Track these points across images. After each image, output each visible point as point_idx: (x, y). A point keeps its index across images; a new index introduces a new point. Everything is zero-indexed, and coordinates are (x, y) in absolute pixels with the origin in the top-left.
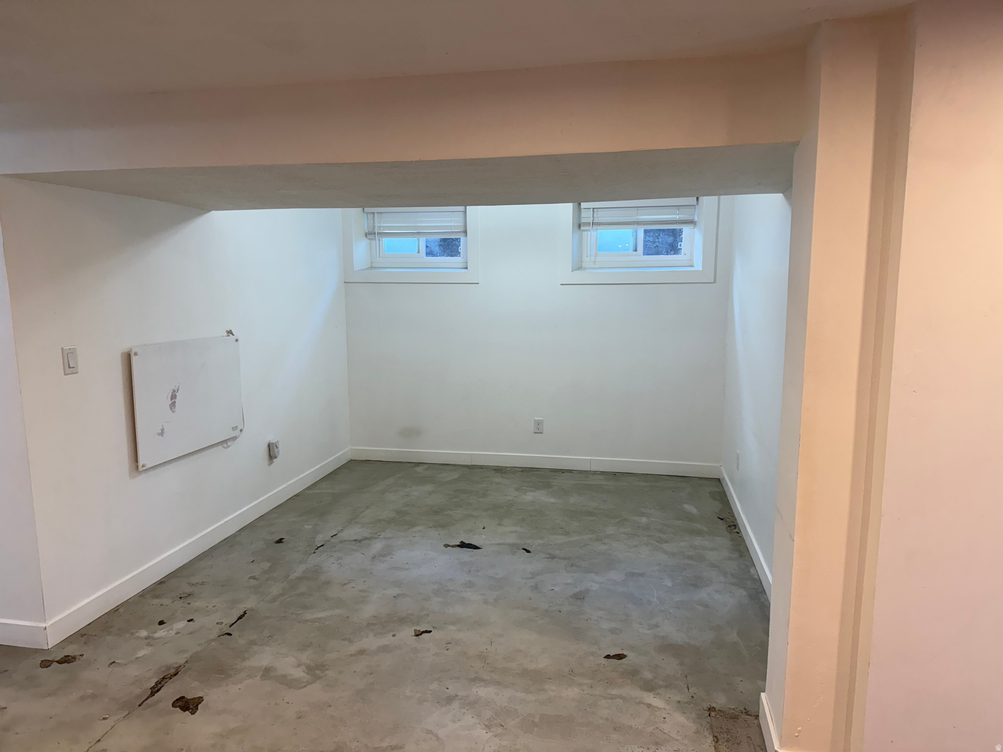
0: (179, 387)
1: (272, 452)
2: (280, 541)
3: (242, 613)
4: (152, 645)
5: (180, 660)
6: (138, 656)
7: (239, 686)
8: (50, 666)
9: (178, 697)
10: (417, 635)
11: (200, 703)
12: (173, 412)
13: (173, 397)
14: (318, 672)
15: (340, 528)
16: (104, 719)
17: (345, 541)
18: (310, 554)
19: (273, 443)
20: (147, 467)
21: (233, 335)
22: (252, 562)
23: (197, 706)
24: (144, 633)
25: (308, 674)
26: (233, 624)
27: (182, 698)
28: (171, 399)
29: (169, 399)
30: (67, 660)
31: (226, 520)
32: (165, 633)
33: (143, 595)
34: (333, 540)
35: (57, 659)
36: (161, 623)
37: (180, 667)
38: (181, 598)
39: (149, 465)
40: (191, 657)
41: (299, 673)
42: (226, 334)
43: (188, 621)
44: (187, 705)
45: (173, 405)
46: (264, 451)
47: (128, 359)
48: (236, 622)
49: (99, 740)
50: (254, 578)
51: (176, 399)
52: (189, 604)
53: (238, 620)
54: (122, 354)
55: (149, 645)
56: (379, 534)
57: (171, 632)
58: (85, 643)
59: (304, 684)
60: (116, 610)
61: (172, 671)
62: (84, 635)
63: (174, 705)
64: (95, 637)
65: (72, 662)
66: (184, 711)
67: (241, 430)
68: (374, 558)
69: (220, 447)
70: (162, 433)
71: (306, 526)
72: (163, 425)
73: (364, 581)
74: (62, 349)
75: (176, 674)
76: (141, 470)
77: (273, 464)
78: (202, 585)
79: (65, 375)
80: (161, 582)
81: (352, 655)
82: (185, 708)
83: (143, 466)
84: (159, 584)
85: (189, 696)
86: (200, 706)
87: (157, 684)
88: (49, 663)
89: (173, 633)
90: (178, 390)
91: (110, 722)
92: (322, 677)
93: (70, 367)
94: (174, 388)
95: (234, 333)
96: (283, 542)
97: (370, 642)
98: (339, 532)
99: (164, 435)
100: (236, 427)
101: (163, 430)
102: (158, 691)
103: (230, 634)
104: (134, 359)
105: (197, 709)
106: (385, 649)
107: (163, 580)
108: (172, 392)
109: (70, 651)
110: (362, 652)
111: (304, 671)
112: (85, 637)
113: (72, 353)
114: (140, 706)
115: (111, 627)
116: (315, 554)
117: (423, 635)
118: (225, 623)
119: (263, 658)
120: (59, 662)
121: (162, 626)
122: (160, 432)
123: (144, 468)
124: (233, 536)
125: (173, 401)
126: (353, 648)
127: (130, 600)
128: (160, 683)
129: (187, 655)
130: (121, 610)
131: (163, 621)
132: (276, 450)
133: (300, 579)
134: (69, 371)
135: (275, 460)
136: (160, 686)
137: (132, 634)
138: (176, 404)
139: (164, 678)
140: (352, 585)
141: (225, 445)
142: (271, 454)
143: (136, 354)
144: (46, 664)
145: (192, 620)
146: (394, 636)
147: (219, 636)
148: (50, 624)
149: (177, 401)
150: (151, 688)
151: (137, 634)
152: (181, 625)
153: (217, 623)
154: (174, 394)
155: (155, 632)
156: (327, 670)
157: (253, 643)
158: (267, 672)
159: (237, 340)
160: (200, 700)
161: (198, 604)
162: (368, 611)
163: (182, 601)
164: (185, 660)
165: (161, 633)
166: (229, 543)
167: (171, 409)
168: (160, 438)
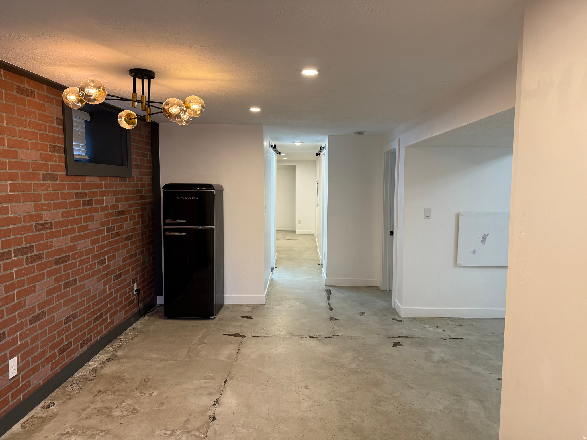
0: (489, 233)
3: (462, 338)
5: (417, 336)
7: (415, 350)
9: (398, 342)
11: (399, 346)
12: (483, 244)
13: (484, 237)
24: (427, 326)
28: (483, 238)
29: (481, 237)
30: (399, 321)
33: (450, 319)
37: (414, 337)
39: (463, 264)
44: (397, 344)
47: (458, 216)
48: (455, 338)
49: (369, 337)
51: (486, 239)
52: (455, 327)
53: (457, 338)
54: (455, 214)
55: (421, 329)
63: (394, 342)
66: (393, 345)
70: (474, 252)
72: (475, 249)
74: (424, 209)
75: (410, 338)
76: (458, 265)
78: (473, 325)
79: (424, 219)
80: (463, 319)
83: (459, 264)
84: (461, 319)
85: (400, 343)
87: (402, 337)
88: (394, 319)
90: (488, 235)
91: (377, 336)
93: (426, 216)
94: (485, 233)
99: (475, 254)
102: (399, 338)
104: (460, 216)
105: (396, 346)
107: (465, 318)
108: (484, 235)
112: (414, 319)
113: (429, 210)
114: (389, 337)
119: (437, 350)
122: (473, 251)
123: (459, 265)
125: (483, 239)
129: (422, 336)
130: (436, 319)
134: (426, 217)
138: (486, 241)
143: (461, 215)
148: (403, 308)
150: (398, 336)
151: (425, 326)
154: (485, 236)
155: (430, 328)
158: (429, 353)
160: (402, 346)
164: (419, 337)
165: (432, 329)
167: (482, 242)
168: (473, 254)
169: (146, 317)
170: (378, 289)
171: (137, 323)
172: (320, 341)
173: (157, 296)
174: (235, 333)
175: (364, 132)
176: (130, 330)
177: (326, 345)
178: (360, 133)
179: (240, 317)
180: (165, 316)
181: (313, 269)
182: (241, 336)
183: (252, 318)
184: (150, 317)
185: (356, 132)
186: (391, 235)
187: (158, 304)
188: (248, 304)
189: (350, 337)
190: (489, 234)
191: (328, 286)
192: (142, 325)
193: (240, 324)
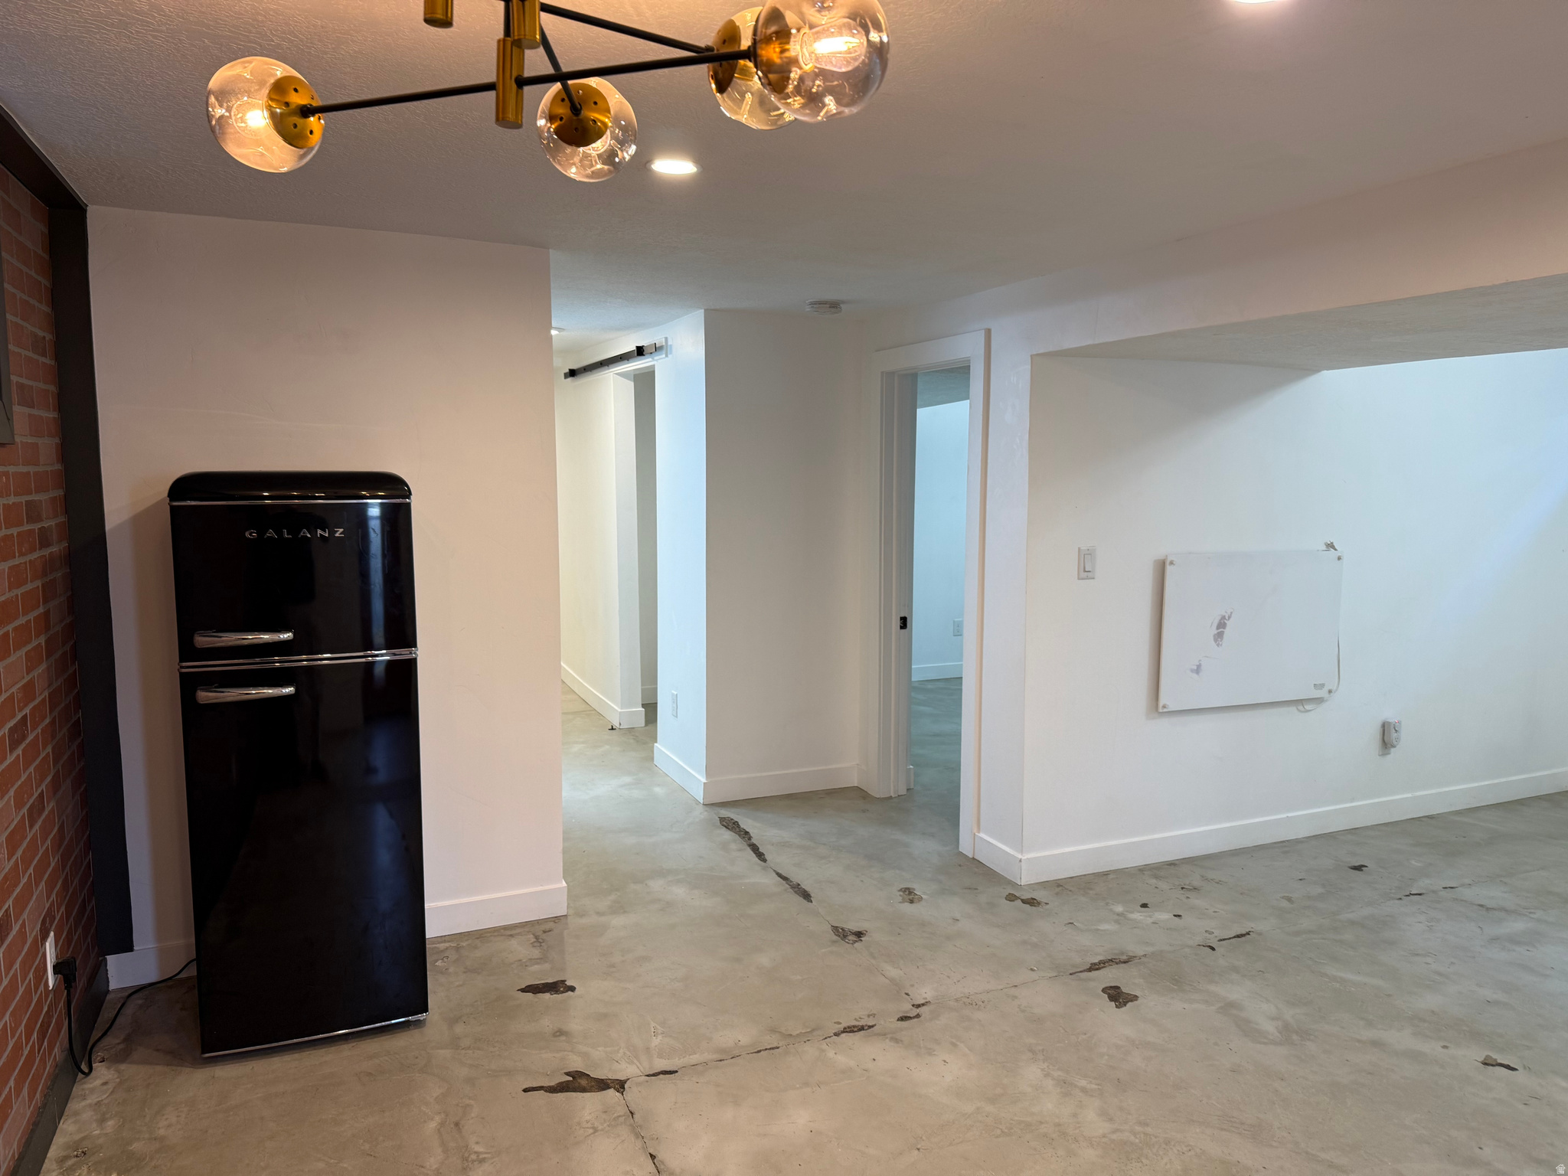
0: (1231, 613)
1: (1387, 737)
2: (1359, 868)
3: (1244, 932)
4: (1119, 924)
5: (1139, 951)
6: (1099, 928)
7: (1186, 1006)
8: (1013, 901)
9: (1113, 985)
10: (1485, 1064)
11: (1132, 1001)
12: (1218, 645)
13: (1222, 625)
14: (1295, 1037)
15: (1467, 881)
16: (1032, 970)
17: (1462, 900)
18: (1393, 899)
19: (1389, 723)
20: (1169, 710)
21: (1336, 550)
22: (1301, 880)
23: (1127, 1002)
24: (1119, 909)
25: (1280, 1033)
26: (1224, 940)
27: (1117, 988)
28: (1218, 628)
29: (1215, 625)
30: (1032, 902)
31: (1290, 815)
32: (1141, 917)
33: (1142, 870)
34: (1443, 893)
35: (1023, 898)
36: (1144, 906)
37: (1135, 957)
38: (1182, 888)
39: (1172, 707)
40: (1153, 953)
41: (1270, 1027)
42: (1324, 548)
43: (1175, 916)
44: (1117, 996)
45: (1219, 636)
46: (1373, 732)
47: (1161, 569)
48: (1230, 938)
49: (1016, 986)
50: (1289, 899)
51: (1224, 628)
52: (1188, 898)
53: (1234, 937)
54: (1155, 561)
55: (1117, 922)
56: (1532, 911)
57: (1148, 919)
58: (1057, 894)
59: (1265, 1041)
60: (1106, 874)
61: (1124, 958)
62: (1059, 886)
63: (1104, 990)
64: (1070, 893)
65: (1035, 906)
66: (1111, 1000)
67: (1330, 692)
68: (1495, 939)
69: (1293, 709)
70: (1198, 670)
71: (1413, 862)
72: (1200, 661)
73: (1452, 963)
74: (1079, 549)
75: (1125, 962)
76: (1161, 710)
77: (1389, 756)
78: (1218, 883)
79: (1079, 579)
80: (1172, 864)
81: (1359, 1041)
82: (1112, 998)
83: (1164, 707)
84: (1167, 865)
85: (1124, 990)
86: (1130, 1004)
87: (1100, 962)
88: (1013, 898)
89: (1150, 920)
90: (1229, 617)
91: (1034, 976)
92: (1296, 1045)
93: (1085, 571)
94: (1224, 614)
95: (1336, 547)
96: (1362, 870)
97: (1401, 1038)
98: (1463, 885)
99: (1200, 673)
100: (1322, 686)
101: (1199, 666)
102: (1097, 969)
103: (1213, 949)
104: (1169, 569)
105: (1125, 1005)
106: (1415, 1056)
107: (1177, 862)
108: (1220, 618)
109: (1039, 895)
110: (1376, 1044)
111: (1276, 1028)
112: (1060, 888)
113: (1090, 554)
114: (1071, 974)
115: (1091, 889)
116: (1400, 901)
117: (1497, 1068)
118: (1215, 934)
119: (1235, 991)
120: (1024, 902)
121: (1143, 909)
122: (1195, 668)
123: (1165, 710)
124: (1298, 841)
125: (1219, 630)
126: (1368, 1034)
127: (1127, 870)
128: (1104, 964)
129: (1150, 949)
130: (1111, 876)
131: (1147, 904)
132: (1394, 735)
133: (1352, 923)
134: (1084, 575)
135: (1393, 750)
136: (1102, 965)
137: (1107, 904)
138: (1225, 636)
139: (1111, 960)
140: (1429, 960)
141: (1301, 708)
142: (1385, 739)
143: (1172, 563)
144: (1011, 898)
145: (1179, 916)
146: (1445, 1047)
147: (1199, 945)
148: (1025, 858)
149: (1227, 631)
150: (1091, 964)
151: (1112, 907)
152: (1164, 916)
153: (1206, 931)
154: (1222, 621)
155: (1132, 912)
156: (1309, 1040)
157: (1235, 969)
158: (1229, 1007)
159: (1339, 558)
160: (1135, 998)
161: (1197, 901)
162: (1430, 1001)
163: (1182, 892)
164: (1144, 953)
165: (1138, 916)
166: (1285, 848)
167: (1216, 640)
168: (1195, 675)
169: (103, 1074)
170: (858, 794)
171: (76, 1113)
172: (897, 1041)
173: (108, 957)
174: (568, 1074)
175: (843, 302)
176: (61, 1161)
177: (930, 1052)
178: (834, 305)
179: (523, 990)
180: (203, 1052)
181: (607, 747)
182: (602, 1085)
183: (572, 989)
184: (123, 1067)
185: (821, 303)
186: (901, 628)
187: (111, 988)
188: (506, 928)
189: (966, 1000)
190: (1233, 615)
191: (712, 804)
192: (110, 1123)
193: (547, 1024)
